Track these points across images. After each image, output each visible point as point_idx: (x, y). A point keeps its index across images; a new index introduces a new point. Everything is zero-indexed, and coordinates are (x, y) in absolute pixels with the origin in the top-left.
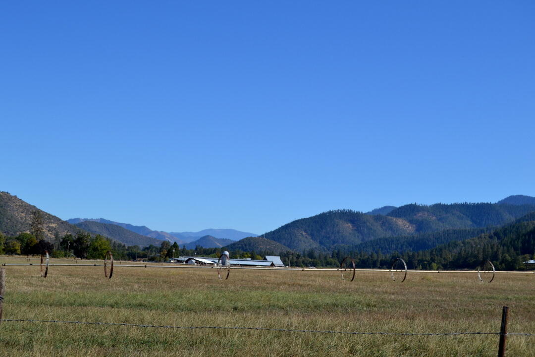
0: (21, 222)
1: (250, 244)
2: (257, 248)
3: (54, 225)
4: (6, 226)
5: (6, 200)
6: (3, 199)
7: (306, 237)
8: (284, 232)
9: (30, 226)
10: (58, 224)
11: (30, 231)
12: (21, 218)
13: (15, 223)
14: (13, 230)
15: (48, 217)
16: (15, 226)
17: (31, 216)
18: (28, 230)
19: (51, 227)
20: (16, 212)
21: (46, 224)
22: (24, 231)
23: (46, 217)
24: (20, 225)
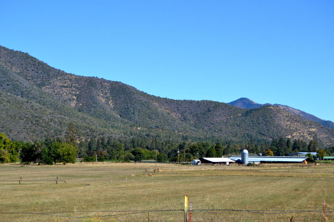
0: (285, 129)
3: (313, 130)
4: (272, 133)
5: (275, 112)
6: (273, 112)
9: (293, 131)
10: (317, 129)
11: (291, 136)
12: (286, 125)
13: (280, 130)
14: (277, 135)
15: (309, 123)
16: (280, 132)
17: (295, 123)
18: (290, 134)
19: (311, 131)
20: (283, 121)
21: (307, 129)
22: (287, 136)
23: (308, 123)
24: (284, 131)
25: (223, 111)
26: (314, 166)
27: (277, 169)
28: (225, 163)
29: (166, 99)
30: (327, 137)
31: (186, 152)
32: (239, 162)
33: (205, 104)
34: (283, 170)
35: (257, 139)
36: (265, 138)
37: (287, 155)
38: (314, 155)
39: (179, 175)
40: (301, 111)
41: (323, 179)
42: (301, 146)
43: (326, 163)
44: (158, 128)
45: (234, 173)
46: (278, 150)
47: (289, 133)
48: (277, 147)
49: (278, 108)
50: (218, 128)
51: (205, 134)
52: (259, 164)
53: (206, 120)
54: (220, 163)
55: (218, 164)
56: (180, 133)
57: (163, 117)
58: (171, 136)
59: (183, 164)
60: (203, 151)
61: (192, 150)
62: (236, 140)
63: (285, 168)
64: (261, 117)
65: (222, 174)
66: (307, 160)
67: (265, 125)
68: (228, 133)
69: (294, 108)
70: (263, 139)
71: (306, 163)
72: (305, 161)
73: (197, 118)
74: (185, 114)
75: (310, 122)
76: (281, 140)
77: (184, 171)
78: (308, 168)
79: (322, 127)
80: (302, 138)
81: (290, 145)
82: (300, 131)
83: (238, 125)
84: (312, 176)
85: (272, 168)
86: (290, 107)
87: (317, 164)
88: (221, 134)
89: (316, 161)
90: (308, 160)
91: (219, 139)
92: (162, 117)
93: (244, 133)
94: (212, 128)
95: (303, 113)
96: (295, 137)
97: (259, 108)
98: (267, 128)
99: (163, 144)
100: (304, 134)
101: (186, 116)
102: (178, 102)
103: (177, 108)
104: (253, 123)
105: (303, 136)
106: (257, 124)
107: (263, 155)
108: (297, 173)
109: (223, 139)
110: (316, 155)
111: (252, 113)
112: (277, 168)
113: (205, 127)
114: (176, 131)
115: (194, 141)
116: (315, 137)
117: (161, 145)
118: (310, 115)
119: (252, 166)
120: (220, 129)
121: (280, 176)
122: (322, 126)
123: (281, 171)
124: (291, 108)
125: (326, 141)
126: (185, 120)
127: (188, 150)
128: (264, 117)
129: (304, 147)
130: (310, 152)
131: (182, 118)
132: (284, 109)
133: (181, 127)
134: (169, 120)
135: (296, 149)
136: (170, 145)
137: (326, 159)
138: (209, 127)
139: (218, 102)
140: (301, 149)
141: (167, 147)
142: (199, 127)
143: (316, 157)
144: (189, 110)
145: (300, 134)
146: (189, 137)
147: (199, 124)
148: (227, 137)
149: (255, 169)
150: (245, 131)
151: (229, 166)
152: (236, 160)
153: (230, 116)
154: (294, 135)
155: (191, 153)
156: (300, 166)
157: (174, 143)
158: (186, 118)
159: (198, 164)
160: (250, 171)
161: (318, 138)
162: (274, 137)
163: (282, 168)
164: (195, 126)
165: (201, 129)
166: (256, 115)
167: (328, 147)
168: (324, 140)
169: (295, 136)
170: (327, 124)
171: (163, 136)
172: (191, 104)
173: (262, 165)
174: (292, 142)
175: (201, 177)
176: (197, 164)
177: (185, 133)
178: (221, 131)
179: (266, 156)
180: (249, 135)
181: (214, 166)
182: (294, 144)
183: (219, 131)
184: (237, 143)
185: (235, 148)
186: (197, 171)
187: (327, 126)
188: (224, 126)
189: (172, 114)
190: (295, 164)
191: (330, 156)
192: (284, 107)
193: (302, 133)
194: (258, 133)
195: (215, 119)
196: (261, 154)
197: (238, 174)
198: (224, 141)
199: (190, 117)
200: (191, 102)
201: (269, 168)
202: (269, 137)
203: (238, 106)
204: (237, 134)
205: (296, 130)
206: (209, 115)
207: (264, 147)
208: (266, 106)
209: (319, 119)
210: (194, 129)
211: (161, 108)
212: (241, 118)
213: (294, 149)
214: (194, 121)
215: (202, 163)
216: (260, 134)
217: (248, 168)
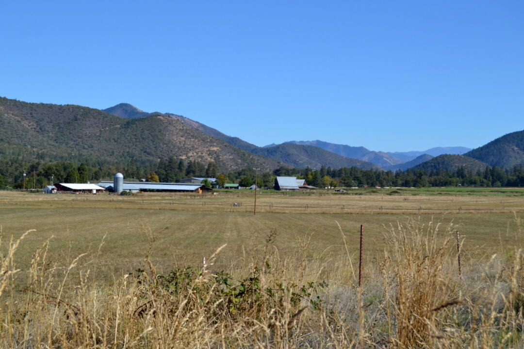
0: (178, 147)
1: (443, 162)
2: (452, 166)
3: (215, 149)
4: (161, 152)
5: (166, 124)
6: (163, 123)
7: (518, 153)
8: (492, 148)
9: (188, 150)
10: (220, 147)
11: (186, 156)
12: (180, 142)
13: (172, 147)
14: (168, 155)
15: (211, 140)
16: (171, 151)
17: (192, 139)
18: (185, 154)
19: (212, 151)
20: (175, 136)
21: (207, 147)
22: (180, 156)
23: (209, 140)
24: (176, 150)
25: (96, 121)
26: (209, 196)
27: (160, 200)
28: (90, 191)
29: (15, 101)
30: (233, 158)
31: (38, 175)
32: (111, 190)
33: (71, 110)
34: (167, 201)
35: (140, 159)
36: (151, 158)
37: (177, 181)
38: (212, 182)
39: (19, 207)
40: (201, 124)
41: (216, 213)
42: (198, 169)
43: (226, 192)
44: (3, 142)
45: (99, 205)
46: (167, 175)
47: (183, 152)
48: (166, 171)
49: (170, 119)
50: (88, 144)
51: (69, 151)
52: (138, 193)
53: (71, 132)
54: (84, 191)
55: (81, 192)
56: (34, 150)
57: (11, 126)
58: (21, 154)
59: (32, 192)
60: (62, 174)
61: (46, 172)
62: (112, 160)
63: (170, 198)
64: (147, 131)
65: (81, 206)
66: (201, 188)
67: (152, 140)
68: (102, 151)
69: (191, 120)
70: (149, 160)
71: (201, 191)
72: (200, 189)
73: (59, 128)
74: (42, 123)
75: (211, 138)
76: (171, 161)
77: (28, 202)
78: (201, 199)
79: (226, 146)
80: (200, 160)
81: (183, 168)
82: (197, 150)
83: (116, 140)
84: (201, 210)
85: (153, 198)
86: (186, 118)
87: (215, 194)
88: (92, 152)
89: (214, 189)
90: (203, 188)
91: (88, 158)
92: (8, 126)
93: (124, 152)
94: (79, 143)
95: (203, 126)
96: (191, 158)
97: (144, 117)
98: (154, 144)
99: (7, 163)
100: (202, 154)
101: (44, 126)
102: (31, 106)
103: (31, 114)
104: (136, 137)
105: (202, 157)
106: (141, 139)
107: (147, 181)
108: (184, 206)
109: (94, 159)
110: (215, 181)
111: (134, 124)
112: (159, 198)
113: (70, 142)
114: (29, 147)
115: (53, 160)
116: (217, 158)
117: (5, 165)
118: (212, 129)
119: (127, 195)
120: (91, 145)
121: (160, 209)
122: (227, 144)
123: (164, 202)
124: (188, 119)
125: (231, 164)
126: (42, 131)
127: (41, 172)
128: (150, 131)
129: (201, 170)
130: (208, 177)
131: (38, 128)
132: (178, 119)
133: (36, 141)
134: (19, 130)
135: (191, 174)
136: (17, 165)
137: (227, 188)
138: (75, 141)
139: (88, 107)
140: (197, 174)
141: (13, 168)
142: (61, 141)
143: (214, 184)
144: (47, 118)
145: (197, 154)
146: (46, 154)
147: (62, 138)
148: (99, 155)
149: (130, 200)
150: (125, 148)
151: (95, 195)
152: (107, 186)
153: (105, 127)
154: (190, 154)
155: (45, 177)
156: (190, 196)
157: (24, 163)
158: (43, 129)
159: (53, 192)
160: (123, 201)
161: (221, 160)
162: (164, 157)
163: (167, 198)
164: (55, 140)
165: (64, 144)
166: (140, 128)
167: (232, 172)
168: (229, 163)
169: (191, 156)
170: (233, 141)
171: (9, 153)
172: (51, 109)
173: (142, 194)
174: (186, 164)
175: (49, 210)
176: (51, 192)
177: (41, 150)
178: (92, 147)
179: (150, 182)
180: (129, 154)
181: (74, 195)
182: (189, 167)
183: (89, 147)
184: (113, 165)
185: (109, 170)
186: (47, 202)
187: (233, 144)
188: (96, 141)
189: (24, 122)
190: (186, 193)
191: (233, 183)
192: (178, 118)
193: (200, 153)
194: (142, 152)
195: (83, 131)
196: (144, 180)
197: (103, 206)
198: (95, 161)
199: (48, 128)
200: (51, 107)
201: (149, 198)
202: (157, 157)
203: (117, 114)
204: (113, 152)
205: (193, 148)
206: (77, 124)
207: (148, 169)
208: (154, 116)
209: (223, 135)
210: (55, 143)
211: (8, 114)
212: (120, 131)
213: (188, 173)
214: (54, 133)
215: (58, 190)
216: (145, 152)
217: (120, 198)
